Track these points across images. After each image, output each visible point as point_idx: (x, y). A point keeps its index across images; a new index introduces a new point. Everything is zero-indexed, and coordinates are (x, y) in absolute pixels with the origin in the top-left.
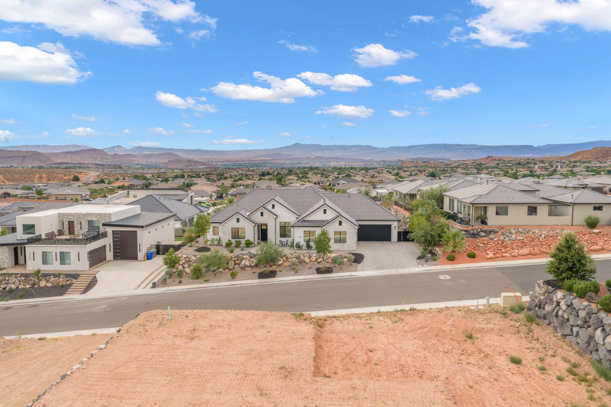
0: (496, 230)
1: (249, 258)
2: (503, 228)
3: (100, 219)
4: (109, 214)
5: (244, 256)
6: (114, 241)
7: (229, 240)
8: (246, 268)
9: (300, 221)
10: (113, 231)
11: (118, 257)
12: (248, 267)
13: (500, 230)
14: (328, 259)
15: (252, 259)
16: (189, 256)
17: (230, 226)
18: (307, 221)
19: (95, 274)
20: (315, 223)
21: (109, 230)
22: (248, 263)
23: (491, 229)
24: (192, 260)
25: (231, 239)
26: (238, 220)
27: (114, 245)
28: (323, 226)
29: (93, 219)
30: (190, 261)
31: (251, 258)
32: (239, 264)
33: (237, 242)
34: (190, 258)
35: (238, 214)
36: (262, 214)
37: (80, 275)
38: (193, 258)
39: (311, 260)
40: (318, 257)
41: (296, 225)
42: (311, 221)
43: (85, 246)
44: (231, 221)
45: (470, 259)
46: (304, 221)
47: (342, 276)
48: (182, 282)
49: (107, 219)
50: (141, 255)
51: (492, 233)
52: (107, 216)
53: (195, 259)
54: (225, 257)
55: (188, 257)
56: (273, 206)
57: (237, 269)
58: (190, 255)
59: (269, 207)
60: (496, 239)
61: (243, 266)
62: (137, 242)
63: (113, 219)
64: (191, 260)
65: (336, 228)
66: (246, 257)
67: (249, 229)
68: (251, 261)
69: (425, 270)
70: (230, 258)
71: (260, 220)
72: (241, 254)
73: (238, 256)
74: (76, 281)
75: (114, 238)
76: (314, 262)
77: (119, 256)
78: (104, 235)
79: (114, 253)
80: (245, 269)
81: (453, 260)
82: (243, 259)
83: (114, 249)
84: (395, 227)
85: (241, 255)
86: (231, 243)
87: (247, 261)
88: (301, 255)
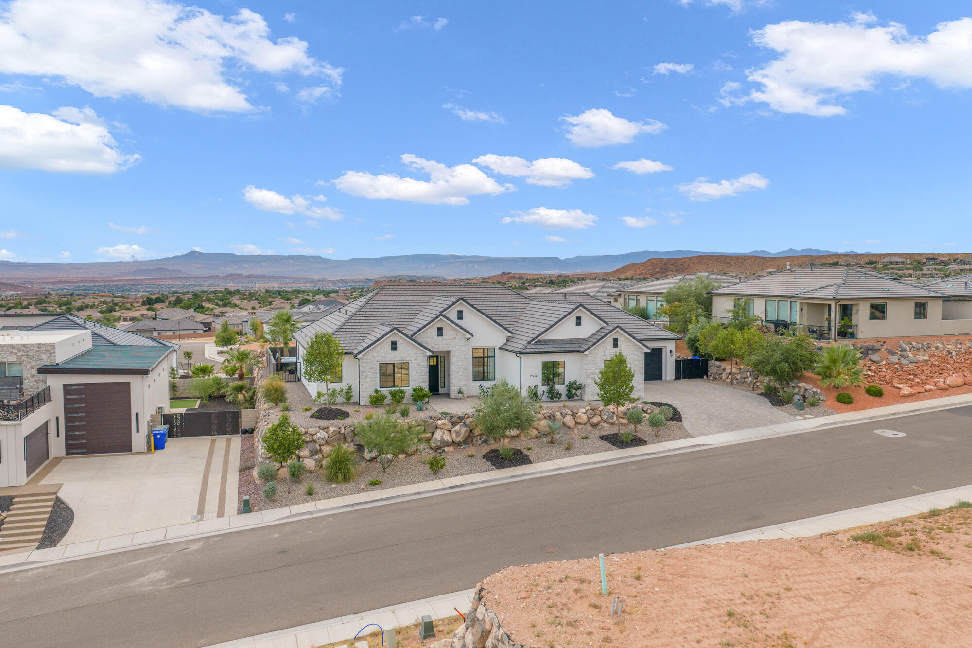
0: (877, 346)
1: (449, 426)
2: (884, 342)
3: (24, 358)
4: (48, 345)
5: (440, 422)
6: (67, 411)
7: (376, 391)
8: (446, 449)
9: (533, 342)
10: (65, 386)
11: (77, 448)
12: (448, 446)
13: (882, 345)
14: (612, 418)
15: (457, 428)
16: (311, 430)
17: (378, 358)
18: (546, 342)
19: (55, 493)
20: (564, 346)
21: (56, 384)
22: (447, 438)
23: (869, 345)
24: (320, 438)
25: (379, 389)
26: (394, 346)
27: (67, 420)
28: (586, 350)
29: (5, 360)
30: (315, 441)
31: (454, 424)
32: (428, 440)
33: (393, 394)
34: (313, 435)
35: (395, 331)
36: (440, 332)
37: (13, 497)
38: (322, 434)
39: (579, 421)
40: (591, 414)
41: (528, 351)
42: (554, 342)
43: (18, 422)
44: (378, 348)
45: (877, 399)
46: (539, 341)
47: (680, 449)
48: (315, 491)
49: (44, 356)
50: (139, 440)
51: (870, 352)
52: (43, 349)
53: (326, 435)
54: (395, 427)
55: (306, 433)
56: (460, 315)
57: (423, 453)
58: (311, 427)
59: (453, 315)
60: (884, 362)
61: (439, 444)
62: (130, 410)
63: (60, 358)
64: (315, 437)
65: (607, 353)
66: (443, 424)
67: (418, 364)
68: (455, 431)
69: (825, 425)
70: (407, 427)
71: (438, 344)
72: (431, 418)
73: (425, 421)
74: (9, 516)
75: (67, 401)
76: (585, 424)
77: (81, 446)
78: (43, 397)
79: (68, 438)
80: (444, 451)
81: (850, 403)
82: (437, 428)
83: (68, 429)
84: (671, 352)
85: (432, 421)
86: (383, 397)
87: (446, 432)
88: (557, 413)
